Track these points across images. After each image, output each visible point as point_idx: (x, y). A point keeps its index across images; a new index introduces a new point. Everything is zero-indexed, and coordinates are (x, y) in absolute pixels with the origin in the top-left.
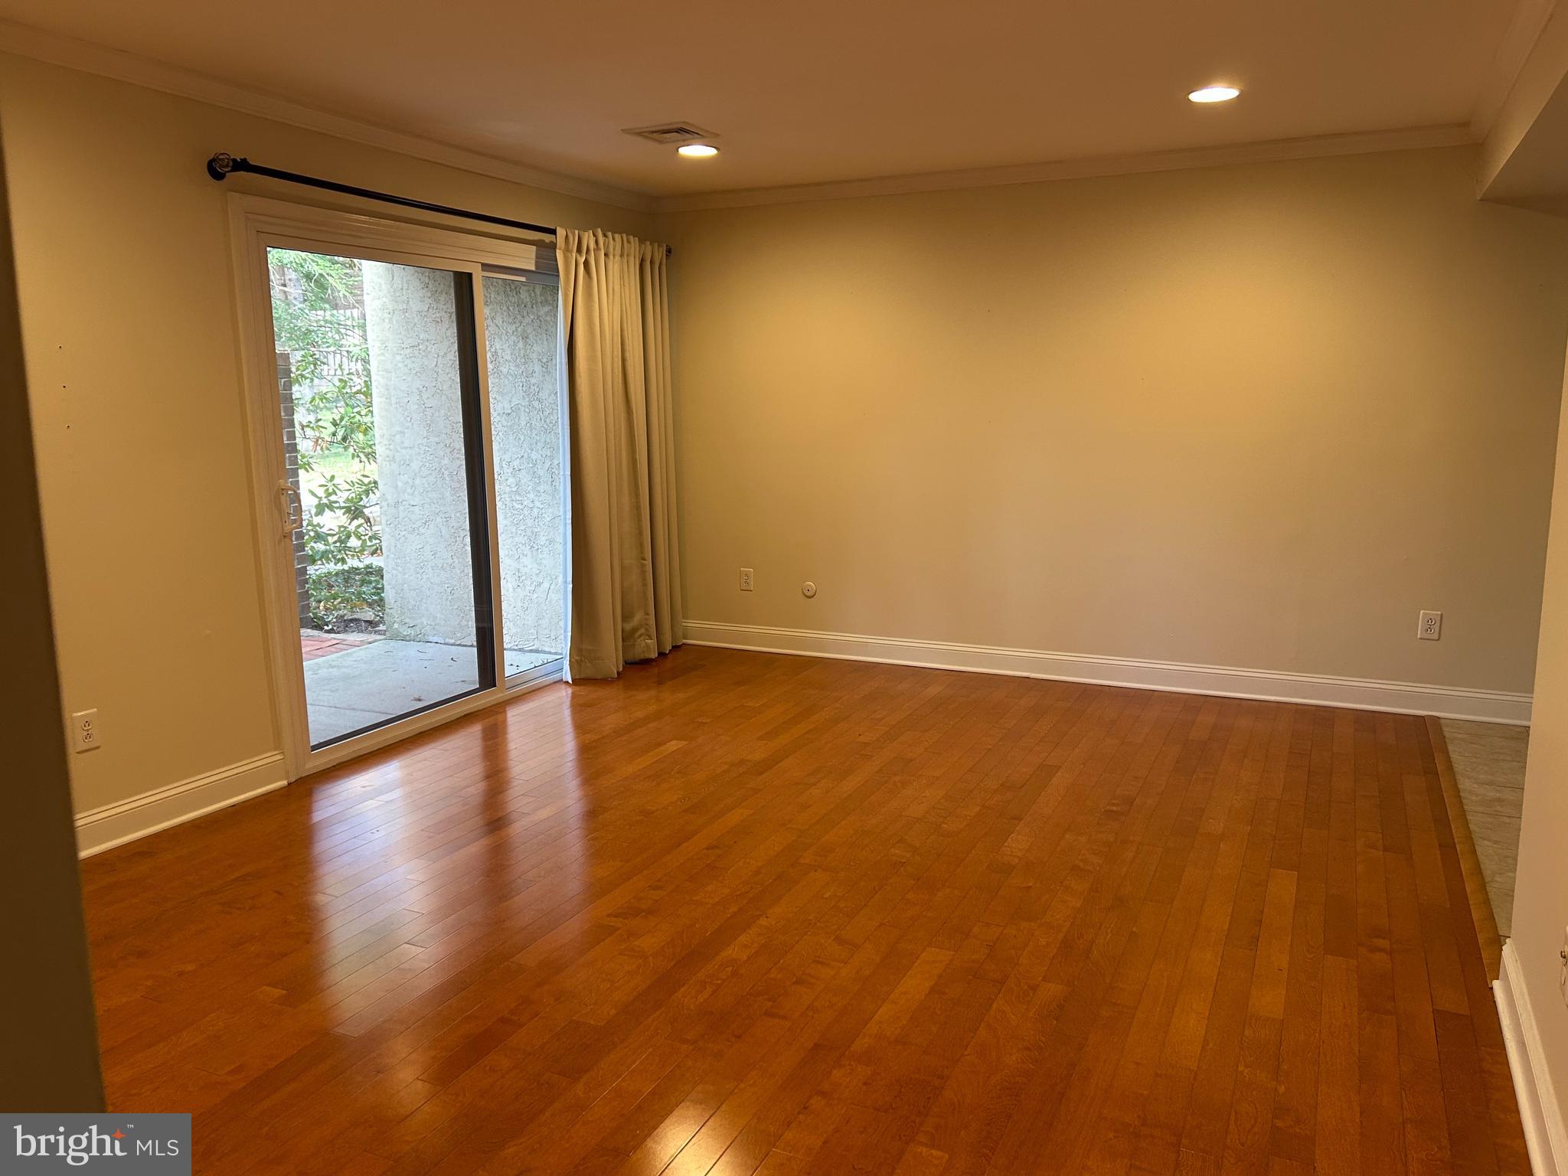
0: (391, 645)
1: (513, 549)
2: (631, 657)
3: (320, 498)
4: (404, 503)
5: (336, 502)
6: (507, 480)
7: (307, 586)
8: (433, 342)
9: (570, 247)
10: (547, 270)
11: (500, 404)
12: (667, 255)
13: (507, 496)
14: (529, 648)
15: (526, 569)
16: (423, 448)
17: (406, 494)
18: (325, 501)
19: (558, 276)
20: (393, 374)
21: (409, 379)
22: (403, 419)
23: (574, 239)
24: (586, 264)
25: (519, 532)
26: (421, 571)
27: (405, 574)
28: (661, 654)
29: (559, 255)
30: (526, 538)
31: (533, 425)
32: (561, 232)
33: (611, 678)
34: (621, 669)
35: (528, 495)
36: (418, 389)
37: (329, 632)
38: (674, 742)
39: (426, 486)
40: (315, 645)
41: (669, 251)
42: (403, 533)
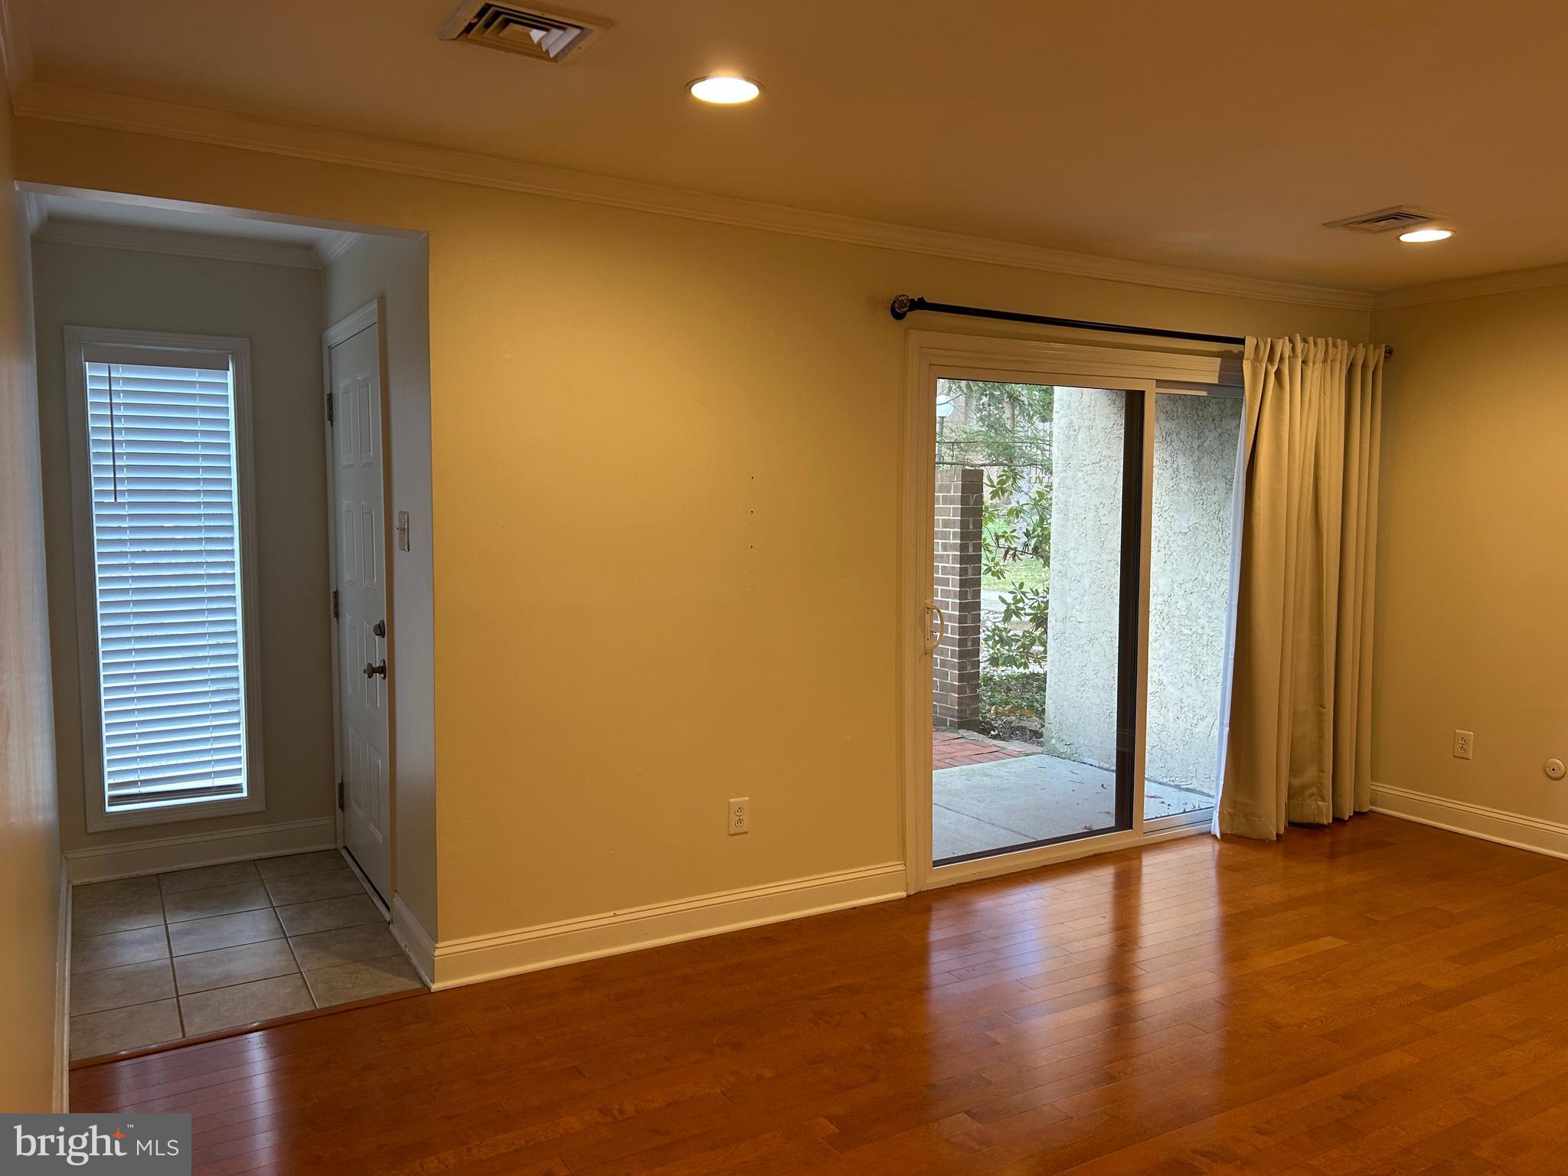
0: (1046, 760)
1: (1177, 676)
2: (1296, 818)
3: (1009, 605)
4: (1072, 619)
5: (1023, 609)
6: (1177, 602)
7: (978, 690)
8: (1115, 459)
9: (1261, 357)
10: (1231, 383)
11: (1177, 522)
12: (1386, 357)
13: (1175, 620)
14: (1185, 787)
15: (1190, 700)
16: (1095, 564)
17: (1074, 610)
18: (1013, 607)
19: (1243, 388)
20: (1073, 491)
21: (1088, 495)
22: (1078, 535)
23: (1265, 346)
24: (1278, 374)
25: (1186, 659)
26: (1082, 689)
27: (1066, 691)
28: (1338, 820)
29: (1247, 367)
30: (1192, 666)
31: (1210, 546)
32: (1250, 342)
33: (1269, 840)
34: (1282, 831)
35: (1199, 620)
36: (1095, 506)
37: (994, 737)
38: (1328, 939)
39: (1094, 603)
40: (977, 749)
41: (1389, 352)
42: (1067, 649)
